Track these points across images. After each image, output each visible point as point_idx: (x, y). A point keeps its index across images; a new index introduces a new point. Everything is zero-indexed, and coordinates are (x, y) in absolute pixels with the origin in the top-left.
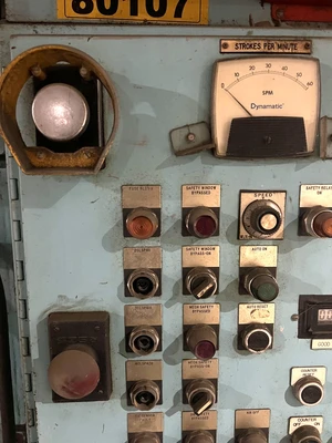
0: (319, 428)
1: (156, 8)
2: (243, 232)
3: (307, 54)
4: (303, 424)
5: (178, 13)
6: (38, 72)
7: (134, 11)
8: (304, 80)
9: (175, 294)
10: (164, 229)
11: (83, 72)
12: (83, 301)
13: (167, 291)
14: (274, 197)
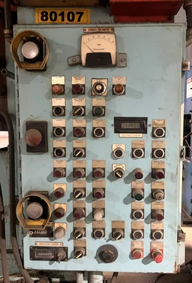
0: (124, 169)
1: (71, 18)
2: (93, 93)
3: (113, 32)
4: (118, 167)
5: (79, 20)
6: (24, 38)
7: (63, 20)
8: (111, 40)
9: (70, 115)
10: (66, 92)
11: (38, 38)
12: (38, 117)
13: (67, 114)
14: (103, 81)
